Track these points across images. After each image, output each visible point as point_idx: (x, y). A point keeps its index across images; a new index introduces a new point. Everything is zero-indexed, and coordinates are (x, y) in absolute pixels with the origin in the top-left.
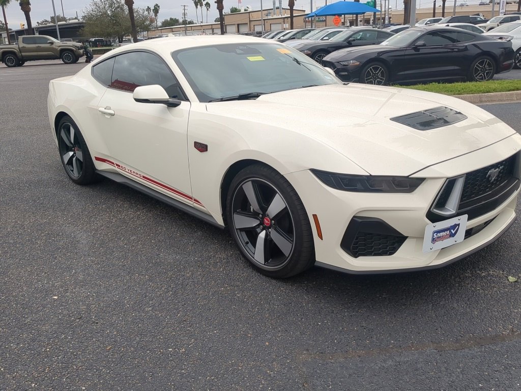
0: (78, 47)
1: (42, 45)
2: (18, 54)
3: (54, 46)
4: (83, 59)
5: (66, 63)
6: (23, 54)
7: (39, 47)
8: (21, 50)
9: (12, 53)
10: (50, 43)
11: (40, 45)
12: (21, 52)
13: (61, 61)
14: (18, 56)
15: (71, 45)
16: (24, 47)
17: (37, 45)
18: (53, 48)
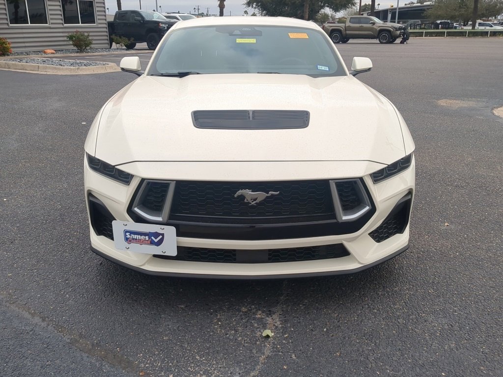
0: (396, 28)
1: (365, 25)
2: (343, 32)
3: (374, 26)
4: (398, 40)
5: (381, 43)
6: (347, 32)
7: (362, 26)
8: (346, 29)
9: (339, 31)
10: (371, 23)
11: (363, 25)
12: (346, 31)
13: (377, 41)
14: (343, 34)
15: (390, 26)
16: (349, 26)
17: (361, 25)
18: (373, 28)
